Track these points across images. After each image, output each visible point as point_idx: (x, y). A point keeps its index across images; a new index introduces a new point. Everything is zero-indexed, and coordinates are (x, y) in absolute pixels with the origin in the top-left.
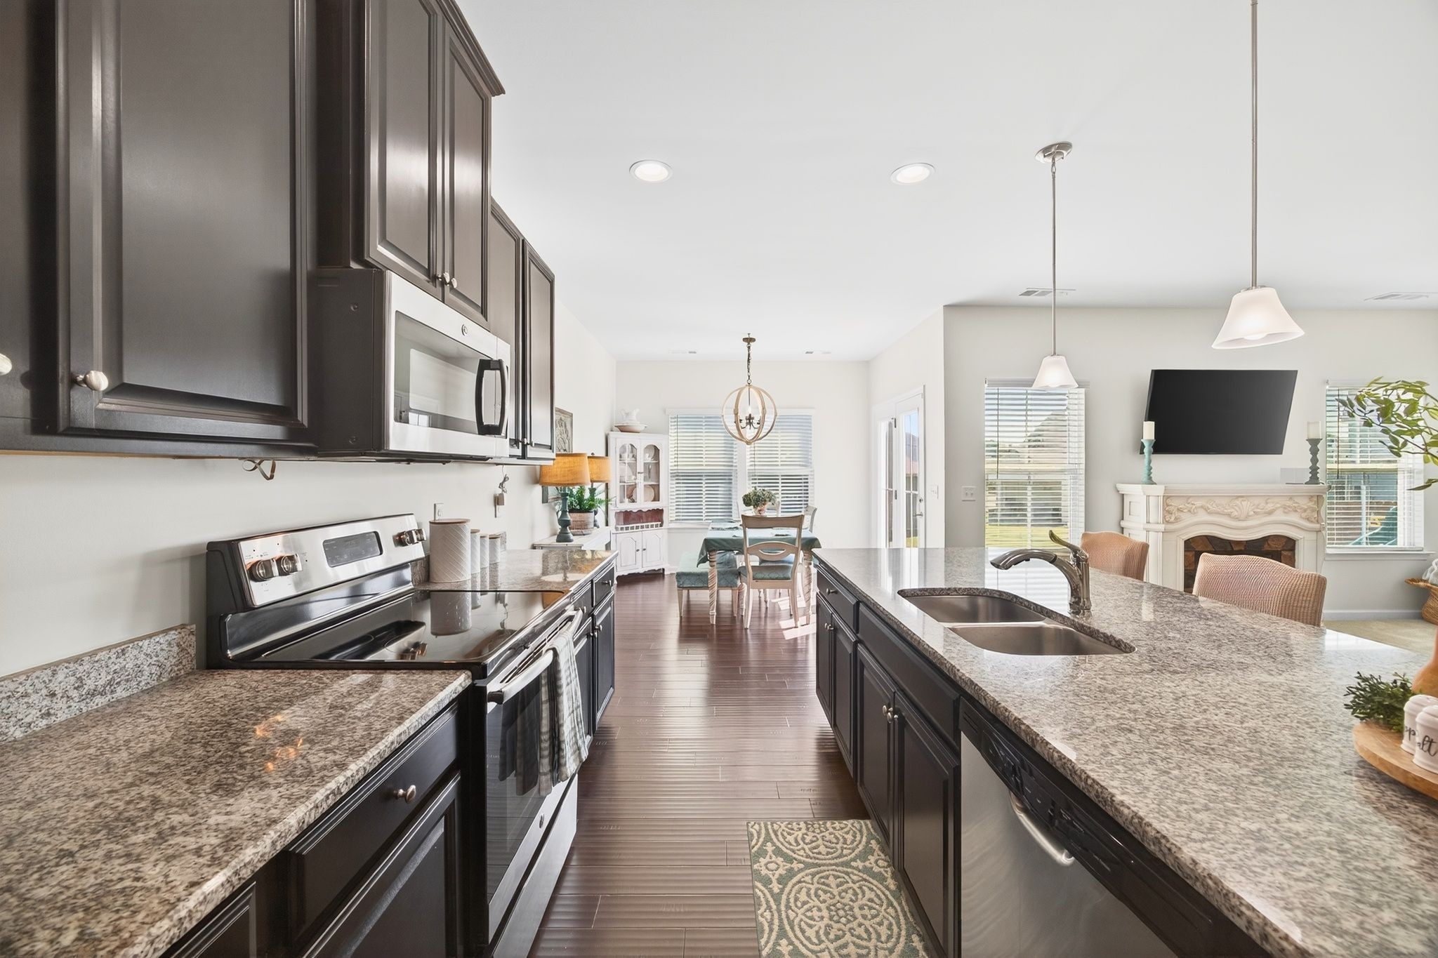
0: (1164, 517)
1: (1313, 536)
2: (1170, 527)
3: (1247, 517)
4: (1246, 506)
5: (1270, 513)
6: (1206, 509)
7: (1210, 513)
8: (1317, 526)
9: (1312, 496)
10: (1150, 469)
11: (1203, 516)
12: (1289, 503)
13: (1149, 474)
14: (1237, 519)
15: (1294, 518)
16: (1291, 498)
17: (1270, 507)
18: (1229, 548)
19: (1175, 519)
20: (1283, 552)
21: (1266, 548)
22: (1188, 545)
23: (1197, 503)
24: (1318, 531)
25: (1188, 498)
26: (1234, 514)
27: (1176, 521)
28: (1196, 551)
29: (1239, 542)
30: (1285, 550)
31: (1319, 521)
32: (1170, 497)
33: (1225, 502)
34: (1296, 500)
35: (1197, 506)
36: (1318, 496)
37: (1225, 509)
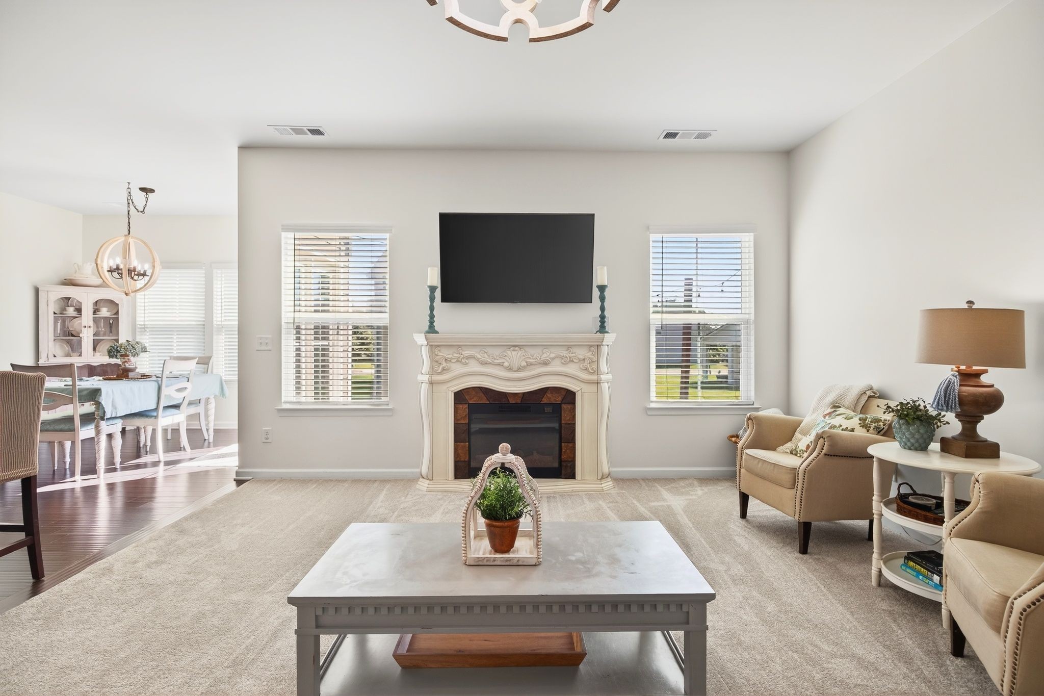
0: (432, 368)
1: (593, 388)
2: (437, 378)
3: (520, 369)
4: (517, 357)
5: (546, 363)
6: (478, 360)
7: (482, 363)
8: (595, 378)
9: (591, 346)
10: (432, 317)
11: (474, 367)
12: (567, 354)
13: (431, 322)
14: (510, 369)
15: (572, 369)
16: (569, 347)
17: (545, 357)
18: (504, 401)
19: (443, 369)
20: (563, 406)
21: (545, 401)
22: (460, 397)
23: (467, 353)
24: (598, 383)
25: (460, 346)
26: (506, 364)
27: (444, 372)
28: (469, 404)
29: (515, 395)
30: (565, 403)
31: (597, 372)
32: (438, 346)
33: (497, 352)
34: (574, 350)
35: (467, 355)
36: (598, 345)
37: (495, 359)
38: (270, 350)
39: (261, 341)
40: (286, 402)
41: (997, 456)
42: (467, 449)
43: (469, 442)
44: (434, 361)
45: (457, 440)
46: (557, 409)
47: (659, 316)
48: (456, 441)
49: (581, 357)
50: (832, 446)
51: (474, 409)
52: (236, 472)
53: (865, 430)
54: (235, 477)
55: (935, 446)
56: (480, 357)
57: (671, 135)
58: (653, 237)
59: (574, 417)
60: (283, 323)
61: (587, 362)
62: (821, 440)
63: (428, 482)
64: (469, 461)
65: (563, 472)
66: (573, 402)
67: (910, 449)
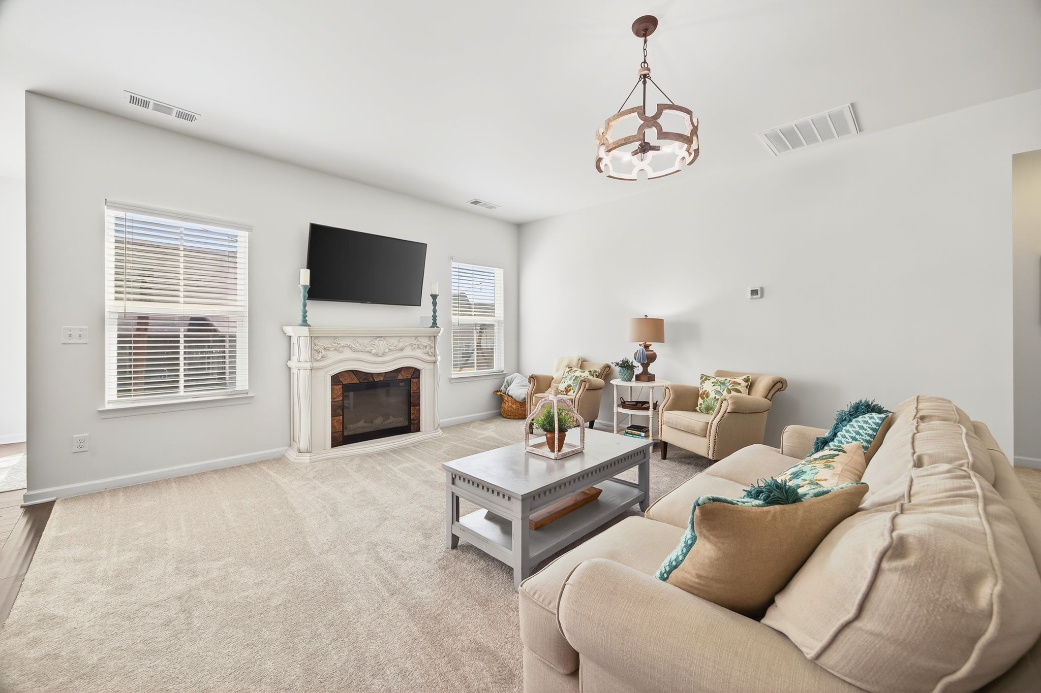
0: (312, 356)
1: (431, 366)
2: (316, 364)
3: (384, 354)
4: (382, 345)
5: (401, 350)
6: (351, 348)
7: (355, 351)
8: (433, 359)
9: (430, 337)
10: (305, 312)
11: (348, 354)
12: (415, 342)
13: (305, 317)
14: (377, 355)
15: (419, 353)
16: (416, 337)
17: (401, 345)
18: (371, 379)
19: (322, 357)
20: (412, 380)
21: (400, 377)
22: (336, 379)
23: (343, 343)
24: (435, 362)
25: (336, 338)
26: (374, 351)
27: (323, 359)
28: (343, 384)
29: (379, 374)
30: (413, 378)
31: (434, 355)
32: (317, 337)
33: (366, 341)
34: (420, 339)
35: (342, 345)
36: (434, 336)
37: (366, 347)
38: (86, 344)
39: (70, 333)
40: (109, 402)
41: (654, 380)
42: (342, 421)
43: (343, 415)
44: (314, 350)
45: (334, 414)
46: (408, 381)
47: (456, 317)
48: (332, 416)
49: (425, 344)
50: (590, 385)
51: (347, 388)
52: (24, 496)
53: (592, 377)
54: (23, 503)
55: (634, 379)
56: (354, 346)
57: (476, 203)
58: (454, 264)
59: (419, 388)
60: (106, 313)
61: (428, 348)
62: (583, 383)
63: (308, 455)
64: (343, 431)
65: (412, 428)
66: (418, 377)
67: (627, 381)
